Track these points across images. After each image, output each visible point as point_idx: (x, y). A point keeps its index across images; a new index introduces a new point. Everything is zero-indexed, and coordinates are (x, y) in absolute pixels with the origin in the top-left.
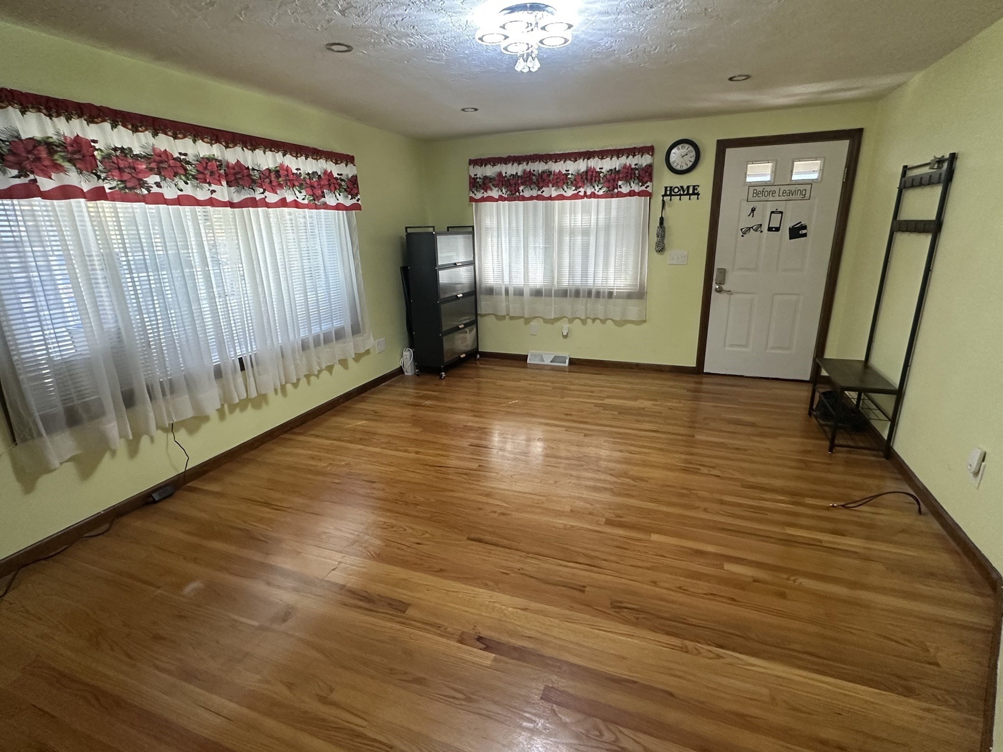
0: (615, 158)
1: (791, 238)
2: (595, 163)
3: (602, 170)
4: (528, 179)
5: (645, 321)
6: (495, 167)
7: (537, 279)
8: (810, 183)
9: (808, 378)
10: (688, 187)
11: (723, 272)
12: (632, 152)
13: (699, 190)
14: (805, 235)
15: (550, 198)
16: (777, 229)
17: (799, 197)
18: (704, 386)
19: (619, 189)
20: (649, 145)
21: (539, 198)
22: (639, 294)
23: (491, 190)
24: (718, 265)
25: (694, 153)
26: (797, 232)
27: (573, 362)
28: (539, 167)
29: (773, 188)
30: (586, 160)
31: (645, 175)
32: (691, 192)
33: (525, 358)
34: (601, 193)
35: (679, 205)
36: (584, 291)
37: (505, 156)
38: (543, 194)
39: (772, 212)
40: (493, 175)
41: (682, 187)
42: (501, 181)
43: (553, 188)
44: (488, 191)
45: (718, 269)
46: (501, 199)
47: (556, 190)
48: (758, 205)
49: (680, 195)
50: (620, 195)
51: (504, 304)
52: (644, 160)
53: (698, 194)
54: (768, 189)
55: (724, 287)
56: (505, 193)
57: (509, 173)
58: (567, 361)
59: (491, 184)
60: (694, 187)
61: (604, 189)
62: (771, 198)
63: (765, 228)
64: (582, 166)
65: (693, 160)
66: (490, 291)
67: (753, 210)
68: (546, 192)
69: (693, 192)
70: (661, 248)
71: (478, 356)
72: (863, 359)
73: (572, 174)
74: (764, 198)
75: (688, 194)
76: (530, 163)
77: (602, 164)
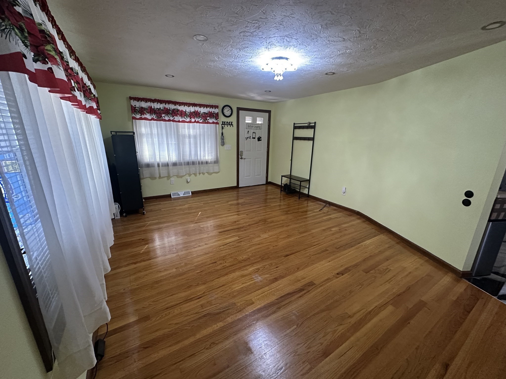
0: (205, 108)
1: (258, 141)
2: (197, 109)
3: (201, 112)
4: (167, 112)
5: (219, 172)
6: (147, 103)
7: (174, 158)
8: (261, 124)
9: (265, 183)
10: (229, 122)
11: (242, 152)
12: (212, 106)
13: (233, 124)
14: (261, 140)
15: (179, 121)
16: (255, 138)
17: (259, 128)
18: (240, 192)
19: (208, 121)
20: (217, 105)
21: (173, 121)
22: (216, 162)
23: (146, 114)
24: (240, 150)
25: (230, 110)
26: (259, 139)
27: (193, 193)
28: (172, 107)
29: (253, 125)
30: (194, 107)
31: (216, 116)
32: (230, 124)
33: (169, 196)
34: (201, 121)
35: (227, 128)
36: (191, 162)
37: (153, 99)
38: (175, 119)
39: (253, 133)
40: (146, 107)
41: (228, 122)
42: (151, 111)
43: (180, 117)
44: (144, 115)
45: (240, 151)
46: (152, 119)
47: (181, 118)
48: (249, 130)
49: (227, 125)
50: (208, 123)
51: (157, 171)
52: (216, 111)
53: (233, 125)
54: (251, 125)
55: (243, 157)
56: (154, 116)
57: (156, 107)
58: (191, 193)
59: (145, 111)
60: (231, 122)
61: (202, 120)
62: (252, 128)
63: (252, 138)
64: (192, 109)
65: (230, 113)
66: (148, 165)
67: (248, 132)
68: (177, 118)
69: (231, 124)
70: (223, 144)
71: (144, 200)
72: (290, 174)
73: (188, 112)
74: (250, 128)
75: (229, 125)
76: (167, 104)
77: (200, 109)
